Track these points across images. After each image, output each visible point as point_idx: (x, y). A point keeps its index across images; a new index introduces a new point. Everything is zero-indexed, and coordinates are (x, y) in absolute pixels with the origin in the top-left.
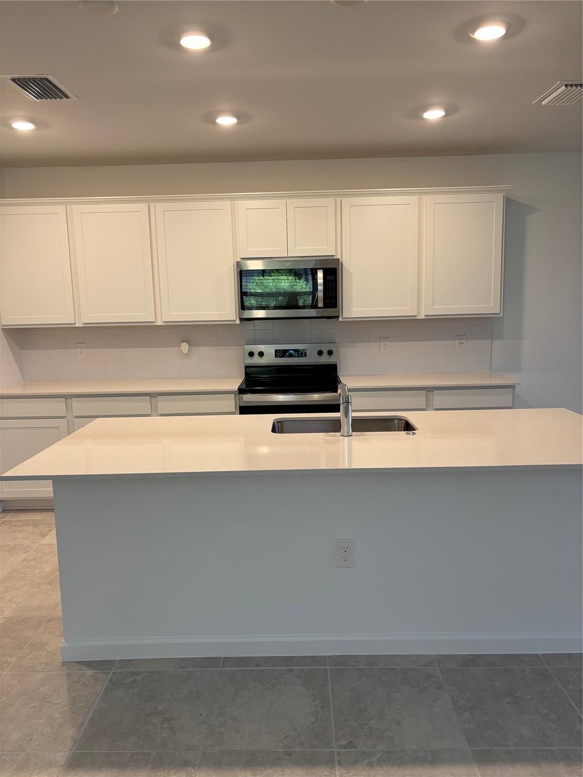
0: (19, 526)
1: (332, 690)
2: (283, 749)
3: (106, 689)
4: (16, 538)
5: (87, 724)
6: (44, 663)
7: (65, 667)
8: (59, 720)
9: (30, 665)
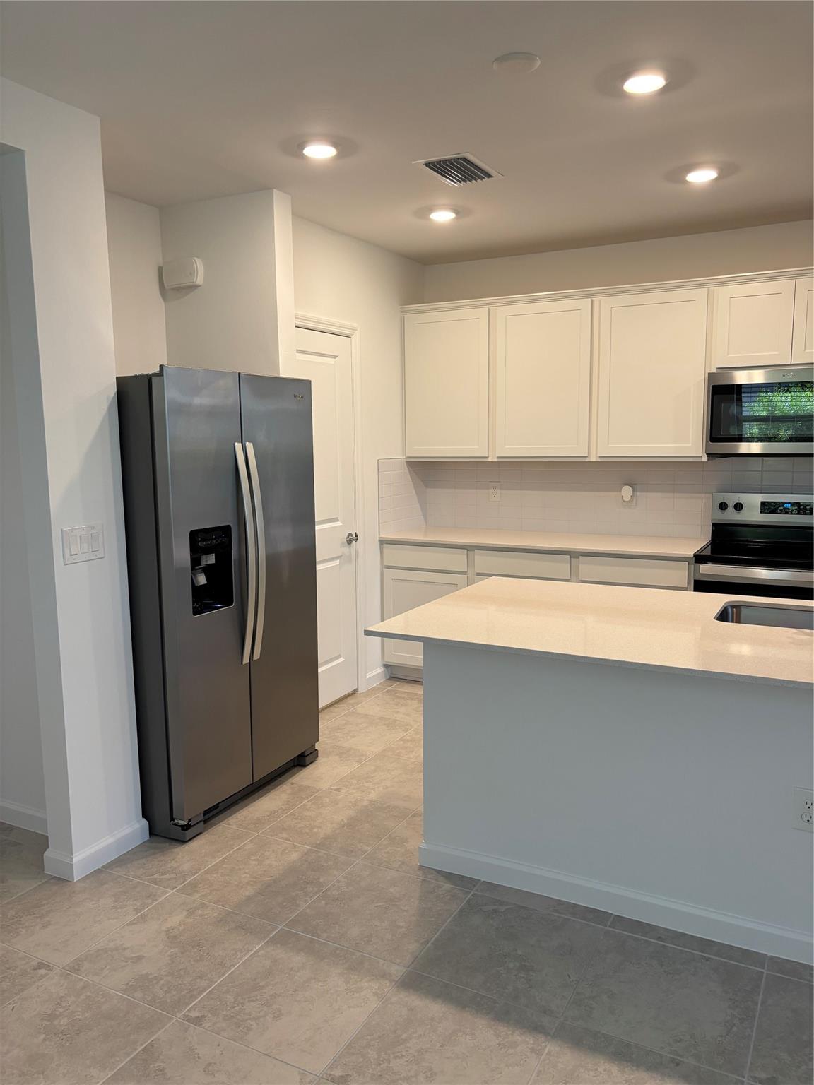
0: (404, 698)
1: (763, 1003)
2: (669, 1053)
3: (461, 911)
4: (398, 712)
5: (432, 943)
6: (399, 861)
7: (421, 872)
8: (404, 929)
9: (385, 859)
